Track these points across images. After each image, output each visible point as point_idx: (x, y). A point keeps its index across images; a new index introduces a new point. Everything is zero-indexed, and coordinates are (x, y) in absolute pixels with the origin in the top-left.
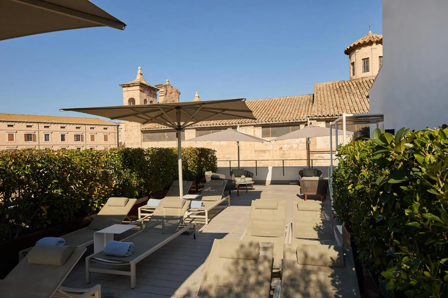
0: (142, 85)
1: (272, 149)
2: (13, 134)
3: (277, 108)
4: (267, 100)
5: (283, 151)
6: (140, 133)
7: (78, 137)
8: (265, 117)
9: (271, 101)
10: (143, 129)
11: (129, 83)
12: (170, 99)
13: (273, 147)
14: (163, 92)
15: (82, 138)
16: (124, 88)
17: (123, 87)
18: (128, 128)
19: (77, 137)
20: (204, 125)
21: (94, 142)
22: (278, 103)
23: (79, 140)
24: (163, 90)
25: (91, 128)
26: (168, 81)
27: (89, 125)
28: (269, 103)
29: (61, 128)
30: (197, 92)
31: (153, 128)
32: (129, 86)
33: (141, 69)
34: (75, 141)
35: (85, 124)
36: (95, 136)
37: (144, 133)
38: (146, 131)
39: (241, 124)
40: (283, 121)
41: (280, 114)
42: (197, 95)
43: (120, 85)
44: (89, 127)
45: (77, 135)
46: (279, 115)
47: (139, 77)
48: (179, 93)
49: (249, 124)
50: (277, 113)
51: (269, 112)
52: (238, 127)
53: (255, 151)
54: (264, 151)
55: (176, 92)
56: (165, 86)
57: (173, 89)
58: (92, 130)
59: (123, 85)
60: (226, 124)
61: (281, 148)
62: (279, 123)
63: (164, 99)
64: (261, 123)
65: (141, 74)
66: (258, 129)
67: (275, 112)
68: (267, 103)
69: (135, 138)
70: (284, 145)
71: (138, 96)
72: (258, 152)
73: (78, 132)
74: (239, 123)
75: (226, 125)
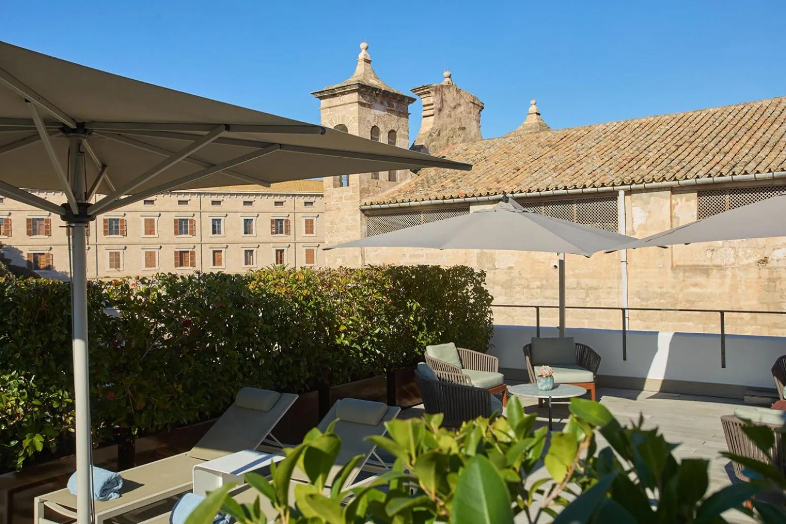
0: (364, 89)
1: (734, 264)
2: (153, 220)
3: (762, 130)
4: (733, 108)
5: (770, 268)
6: (359, 215)
7: (279, 224)
8: (713, 163)
9: (745, 110)
10: (365, 204)
11: (334, 88)
12: (451, 123)
13: (737, 256)
14: (432, 104)
15: (287, 226)
16: (322, 101)
17: (321, 98)
18: (332, 203)
19: (277, 224)
20: (521, 192)
21: (311, 235)
22: (767, 114)
23: (281, 232)
24: (431, 100)
25: (306, 203)
26: (450, 77)
27: (300, 195)
28: (738, 118)
29: (244, 205)
30: (533, 102)
31: (390, 203)
32: (333, 94)
33: (366, 49)
34: (272, 233)
35: (294, 195)
36: (314, 221)
37: (368, 216)
38: (373, 209)
39: (631, 184)
40: (770, 171)
41: (767, 150)
42: (533, 109)
43: (313, 94)
44: (302, 200)
45: (276, 220)
46: (762, 154)
47: (361, 68)
48: (478, 105)
49: (654, 184)
50: (759, 146)
51: (730, 144)
52: (621, 193)
53: (674, 268)
54: (705, 270)
55: (471, 105)
56: (439, 89)
57: (461, 97)
58: (309, 208)
59: (319, 92)
60: (585, 187)
61: (765, 261)
62: (756, 180)
63: (434, 124)
64: (692, 181)
65: (367, 61)
66: (684, 199)
67: (751, 143)
68: (731, 117)
69: (348, 228)
70: (774, 250)
71: (353, 118)
72: (685, 271)
73: (280, 213)
74: (623, 184)
75: (585, 190)
